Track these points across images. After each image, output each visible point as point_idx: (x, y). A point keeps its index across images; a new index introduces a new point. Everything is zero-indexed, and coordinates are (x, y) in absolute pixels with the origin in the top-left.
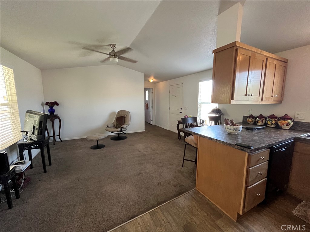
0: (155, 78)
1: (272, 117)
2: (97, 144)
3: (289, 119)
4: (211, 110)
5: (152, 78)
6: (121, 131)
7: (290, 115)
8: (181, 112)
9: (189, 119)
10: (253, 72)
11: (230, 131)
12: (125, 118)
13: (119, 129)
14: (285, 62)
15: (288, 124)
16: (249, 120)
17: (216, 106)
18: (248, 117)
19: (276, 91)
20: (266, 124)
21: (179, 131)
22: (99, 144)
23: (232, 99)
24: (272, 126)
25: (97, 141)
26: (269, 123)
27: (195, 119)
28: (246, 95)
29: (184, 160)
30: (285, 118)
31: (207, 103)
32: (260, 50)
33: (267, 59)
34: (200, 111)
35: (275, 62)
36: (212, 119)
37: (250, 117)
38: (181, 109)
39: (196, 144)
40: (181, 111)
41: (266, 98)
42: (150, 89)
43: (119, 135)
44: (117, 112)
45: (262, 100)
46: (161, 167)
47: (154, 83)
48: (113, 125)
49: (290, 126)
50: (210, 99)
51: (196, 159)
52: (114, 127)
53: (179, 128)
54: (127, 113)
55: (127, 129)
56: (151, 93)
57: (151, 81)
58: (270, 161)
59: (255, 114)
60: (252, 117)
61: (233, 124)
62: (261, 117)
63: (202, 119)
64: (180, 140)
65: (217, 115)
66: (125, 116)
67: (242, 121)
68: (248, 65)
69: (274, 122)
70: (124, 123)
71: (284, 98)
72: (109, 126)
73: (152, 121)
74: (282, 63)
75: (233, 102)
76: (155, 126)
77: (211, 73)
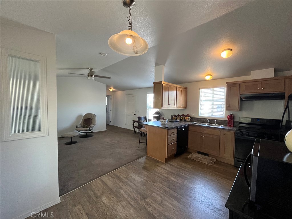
0: (114, 88)
1: (183, 115)
2: (70, 141)
3: (189, 116)
4: (154, 113)
5: (112, 88)
6: (90, 130)
7: (190, 114)
8: (135, 115)
9: (142, 118)
10: (171, 92)
11: (163, 122)
12: (91, 119)
13: (88, 128)
14: (186, 89)
15: (189, 119)
16: (174, 117)
17: (157, 110)
18: (173, 116)
19: (183, 103)
20: (181, 120)
21: (135, 127)
22: (72, 141)
23: (162, 107)
24: (183, 120)
25: (71, 138)
26: (182, 119)
27: (145, 118)
28: (168, 105)
29: (140, 143)
30: (188, 116)
31: (152, 108)
32: (173, 84)
33: (177, 88)
34: (148, 113)
35: (181, 89)
36: (155, 117)
37: (174, 116)
38: (135, 112)
39: (147, 131)
40: (135, 113)
41: (178, 106)
42: (109, 96)
43: (86, 134)
44: (84, 115)
45: (176, 107)
46: (125, 149)
47: (113, 91)
48: (81, 126)
49: (189, 120)
50: (152, 106)
51: (147, 142)
52: (82, 127)
53: (134, 126)
54: (93, 116)
55: (93, 128)
56: (110, 99)
57: (111, 90)
58: (177, 134)
59: (176, 114)
60: (175, 116)
61: (164, 119)
62: (179, 116)
63: (150, 118)
64: (135, 134)
65: (158, 116)
66: (92, 118)
67: (171, 119)
68: (169, 89)
69: (183, 118)
70: (91, 123)
71: (187, 106)
72: (78, 126)
73: (111, 122)
74: (184, 90)
75: (162, 108)
76: (113, 126)
77: (153, 89)
